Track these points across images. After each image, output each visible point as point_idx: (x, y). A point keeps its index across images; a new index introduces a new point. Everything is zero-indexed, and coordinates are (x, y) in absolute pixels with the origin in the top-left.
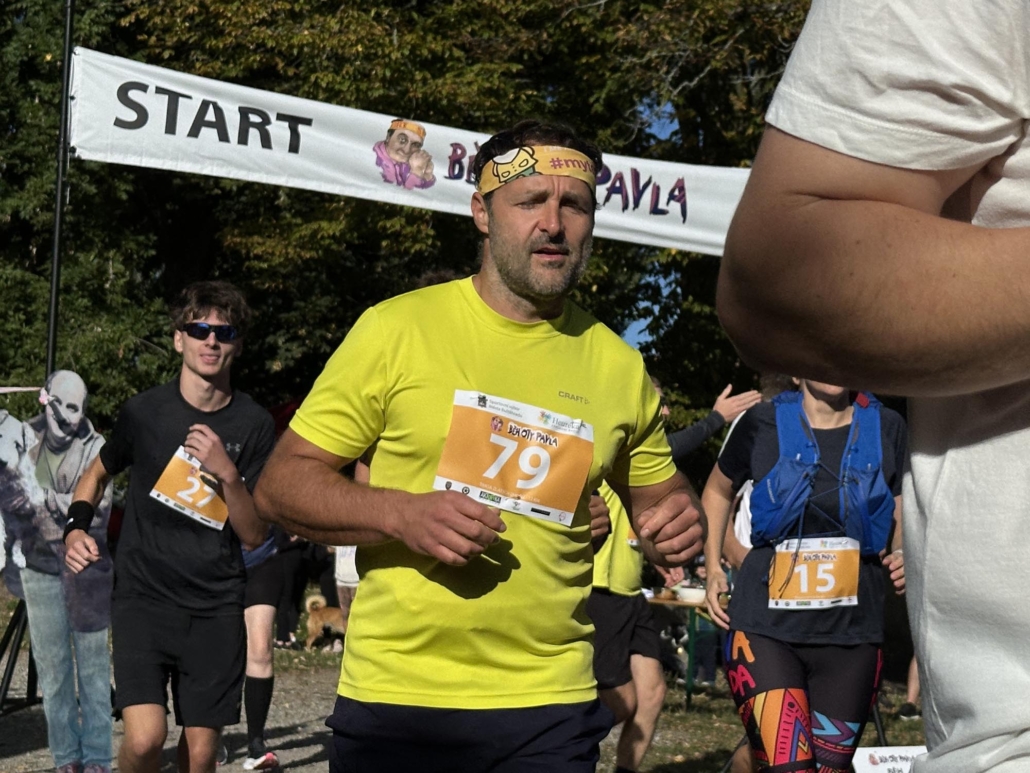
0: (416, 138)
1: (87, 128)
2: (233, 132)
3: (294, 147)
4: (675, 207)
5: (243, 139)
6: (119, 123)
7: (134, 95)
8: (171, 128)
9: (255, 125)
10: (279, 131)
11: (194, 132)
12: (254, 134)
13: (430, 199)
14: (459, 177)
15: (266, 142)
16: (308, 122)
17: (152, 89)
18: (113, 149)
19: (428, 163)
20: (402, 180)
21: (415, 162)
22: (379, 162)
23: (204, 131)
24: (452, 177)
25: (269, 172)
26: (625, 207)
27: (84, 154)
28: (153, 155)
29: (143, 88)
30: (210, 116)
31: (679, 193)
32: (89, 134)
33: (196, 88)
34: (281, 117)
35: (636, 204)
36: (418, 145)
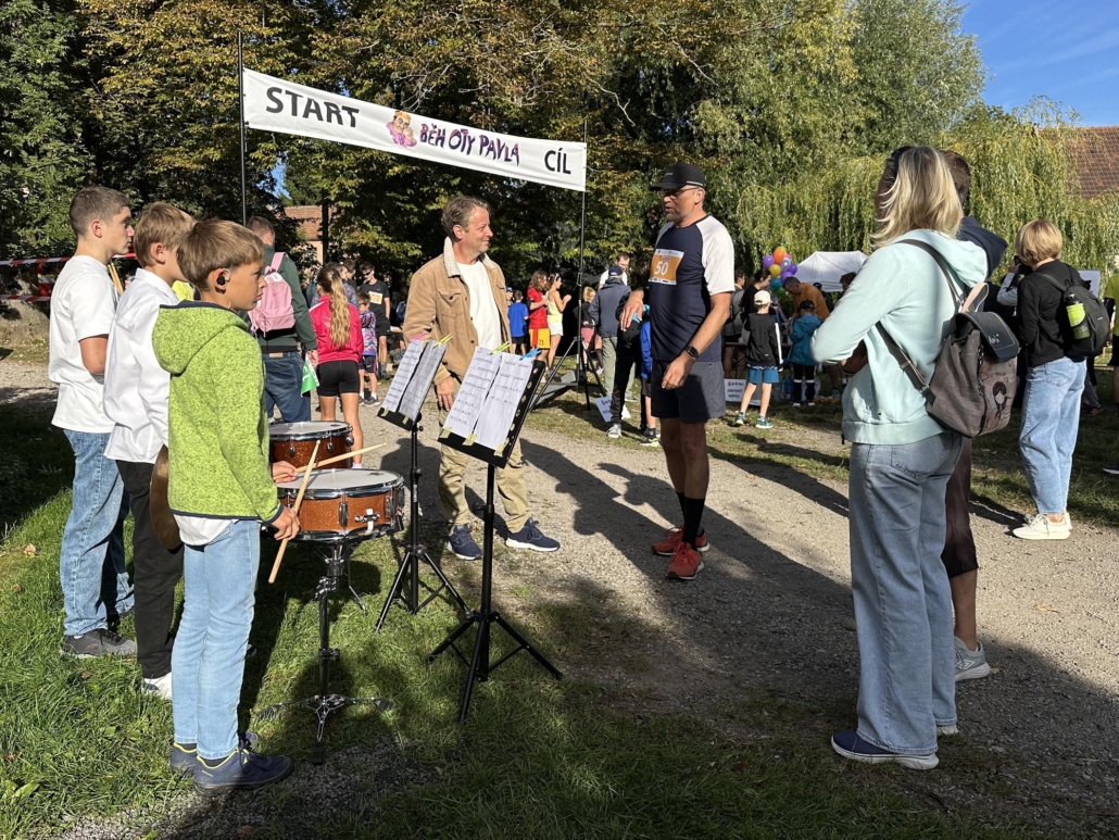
0: (405, 121)
1: (252, 111)
2: (324, 115)
3: (353, 124)
4: (514, 157)
5: (329, 120)
6: (269, 109)
7: (275, 94)
8: (295, 113)
9: (334, 112)
11: (306, 115)
12: (334, 116)
13: (414, 152)
14: (425, 141)
15: (340, 121)
16: (357, 111)
17: (284, 92)
18: (266, 124)
19: (411, 134)
20: (402, 143)
21: (406, 133)
22: (392, 133)
23: (311, 115)
25: (342, 137)
26: (495, 157)
27: (251, 126)
28: (286, 127)
29: (279, 91)
30: (313, 107)
31: (515, 151)
32: (254, 115)
34: (344, 108)
35: (499, 156)
36: (407, 124)
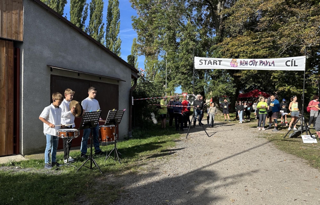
1: (196, 65)
2: (213, 64)
3: (220, 64)
4: (273, 65)
6: (200, 64)
8: (205, 64)
9: (215, 63)
10: (218, 63)
11: (208, 64)
12: (215, 64)
15: (216, 64)
16: (222, 61)
18: (199, 67)
19: (237, 64)
20: (234, 66)
21: (235, 64)
22: (231, 64)
24: (241, 65)
25: (217, 68)
26: (265, 66)
27: (196, 68)
28: (204, 67)
29: (202, 60)
30: (210, 62)
31: (273, 63)
33: (208, 59)
34: (218, 61)
35: (267, 65)
36: (236, 62)
